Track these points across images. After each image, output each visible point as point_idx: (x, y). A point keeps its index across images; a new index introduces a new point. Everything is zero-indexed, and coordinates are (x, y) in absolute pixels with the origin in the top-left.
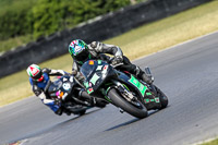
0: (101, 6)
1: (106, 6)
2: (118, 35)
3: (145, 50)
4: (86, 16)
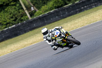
0: (15, 20)
1: (17, 20)
2: (23, 34)
3: (35, 40)
4: (8, 25)
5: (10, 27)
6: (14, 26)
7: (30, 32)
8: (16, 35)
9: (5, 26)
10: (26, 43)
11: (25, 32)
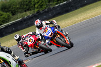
5: (61, 4)
6: (65, 2)
7: (81, 8)
8: (67, 11)
9: (56, 3)
10: (77, 19)
11: (76, 8)
